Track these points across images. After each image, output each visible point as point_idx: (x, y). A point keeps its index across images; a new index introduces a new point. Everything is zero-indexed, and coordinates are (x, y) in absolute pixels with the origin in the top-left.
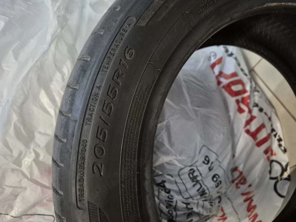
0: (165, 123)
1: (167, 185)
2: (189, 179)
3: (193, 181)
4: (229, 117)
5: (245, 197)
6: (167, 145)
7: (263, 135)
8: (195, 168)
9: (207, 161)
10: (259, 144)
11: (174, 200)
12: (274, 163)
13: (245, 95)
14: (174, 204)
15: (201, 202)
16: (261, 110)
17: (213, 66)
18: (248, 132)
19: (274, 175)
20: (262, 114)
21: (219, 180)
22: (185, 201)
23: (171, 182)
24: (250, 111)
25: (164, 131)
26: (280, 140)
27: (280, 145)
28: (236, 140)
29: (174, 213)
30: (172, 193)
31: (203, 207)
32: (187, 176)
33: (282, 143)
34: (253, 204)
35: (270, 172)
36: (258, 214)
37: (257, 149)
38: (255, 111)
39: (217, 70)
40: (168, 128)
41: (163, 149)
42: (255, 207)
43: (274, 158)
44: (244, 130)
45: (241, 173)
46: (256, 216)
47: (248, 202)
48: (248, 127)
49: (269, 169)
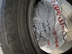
0: (38, 8)
1: (36, 26)
2: (42, 26)
3: (43, 27)
4: (55, 15)
5: (55, 38)
6: (37, 15)
7: (62, 22)
8: (44, 23)
9: (48, 21)
10: (61, 25)
11: (37, 31)
12: (64, 32)
13: (59, 11)
14: (37, 32)
15: (44, 33)
16: (63, 16)
17: (52, 2)
18: (59, 20)
19: (63, 35)
20: (63, 17)
21: (50, 29)
22: (40, 32)
23: (37, 26)
24: (60, 16)
25: (37, 11)
26: (66, 26)
27: (66, 27)
28: (56, 21)
29: (36, 35)
30: (37, 29)
31: (45, 35)
32: (42, 24)
33: (67, 26)
34: (57, 41)
35: (63, 33)
36: (58, 44)
37: (60, 26)
38: (61, 16)
39: (53, 3)
40: (38, 10)
41: (36, 16)
42: (58, 42)
43: (64, 30)
44: (58, 20)
45: (56, 31)
46: (57, 44)
47: (56, 40)
48: (59, 19)
49: (62, 32)
